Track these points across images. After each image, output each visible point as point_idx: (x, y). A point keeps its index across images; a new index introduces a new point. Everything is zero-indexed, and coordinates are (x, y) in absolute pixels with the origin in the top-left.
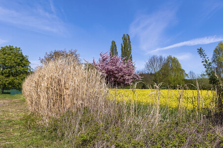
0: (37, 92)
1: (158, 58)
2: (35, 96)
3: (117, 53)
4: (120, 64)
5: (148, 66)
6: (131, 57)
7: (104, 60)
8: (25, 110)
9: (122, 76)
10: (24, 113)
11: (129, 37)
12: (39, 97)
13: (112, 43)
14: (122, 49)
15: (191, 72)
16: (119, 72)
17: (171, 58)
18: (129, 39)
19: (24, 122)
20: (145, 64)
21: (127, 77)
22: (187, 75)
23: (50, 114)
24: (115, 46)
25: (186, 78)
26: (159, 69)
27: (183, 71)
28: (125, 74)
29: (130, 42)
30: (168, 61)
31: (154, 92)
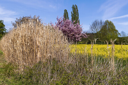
0: (13, 47)
1: (99, 22)
2: (12, 50)
3: (69, 18)
4: (72, 26)
5: (92, 28)
6: (79, 21)
7: (59, 23)
8: (3, 61)
9: (73, 35)
10: (3, 63)
11: (77, 6)
12: (15, 51)
13: (65, 11)
14: (72, 16)
15: (122, 32)
16: (71, 32)
17: (108, 22)
18: (77, 8)
19: (4, 70)
20: (90, 26)
21: (77, 36)
22: (120, 34)
23: (25, 64)
24: (67, 13)
25: (119, 36)
26: (100, 30)
27: (117, 31)
28: (76, 33)
29: (77, 10)
30: (106, 24)
31: (110, 47)
